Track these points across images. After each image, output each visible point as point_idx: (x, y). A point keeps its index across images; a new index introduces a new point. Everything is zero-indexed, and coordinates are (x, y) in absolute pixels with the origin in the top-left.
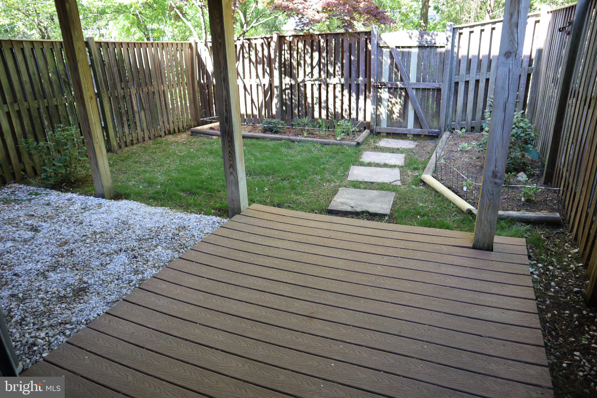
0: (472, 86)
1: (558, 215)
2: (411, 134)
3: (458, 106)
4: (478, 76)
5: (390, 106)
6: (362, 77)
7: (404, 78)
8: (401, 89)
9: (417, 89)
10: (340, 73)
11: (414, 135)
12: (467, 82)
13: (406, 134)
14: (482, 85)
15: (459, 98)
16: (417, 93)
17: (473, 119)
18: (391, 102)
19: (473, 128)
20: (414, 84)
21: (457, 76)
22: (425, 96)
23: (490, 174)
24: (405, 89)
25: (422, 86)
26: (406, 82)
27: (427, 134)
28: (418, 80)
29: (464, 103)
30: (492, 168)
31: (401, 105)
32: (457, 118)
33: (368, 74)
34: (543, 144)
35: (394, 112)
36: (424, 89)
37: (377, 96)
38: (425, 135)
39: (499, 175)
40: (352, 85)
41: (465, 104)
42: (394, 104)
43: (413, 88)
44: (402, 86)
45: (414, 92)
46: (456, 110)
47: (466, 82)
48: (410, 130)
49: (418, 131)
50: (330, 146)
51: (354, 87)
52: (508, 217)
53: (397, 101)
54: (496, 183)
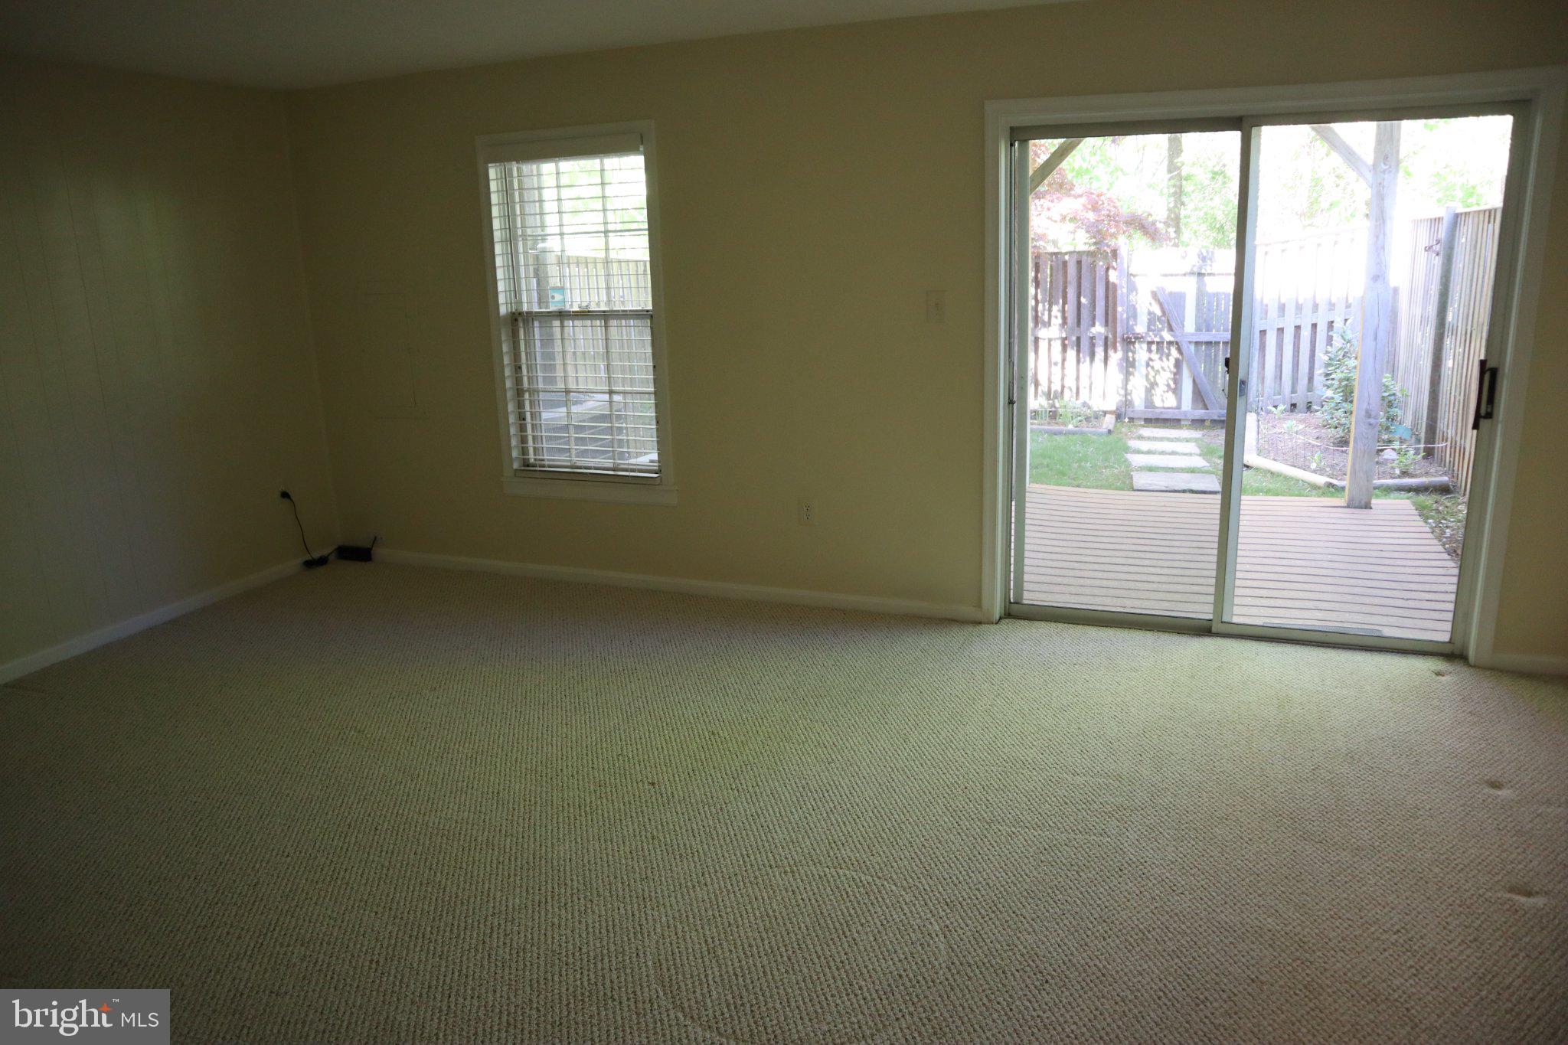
0: (1289, 337)
1: (1446, 478)
2: (1188, 420)
3: (1266, 369)
4: (1298, 320)
5: (1152, 373)
6: (1101, 325)
7: (1174, 325)
8: (1170, 343)
9: (1197, 343)
10: (1060, 321)
11: (1193, 420)
12: (1281, 330)
13: (1179, 421)
14: (1306, 334)
15: (1268, 357)
16: (1197, 351)
17: (1293, 391)
18: (1153, 368)
19: (1294, 406)
20: (1192, 335)
21: (1263, 321)
22: (1210, 355)
23: (1363, 413)
24: (1177, 343)
25: (1205, 337)
26: (1178, 333)
27: (1216, 418)
28: (1198, 329)
29: (1276, 366)
30: (1365, 406)
31: (1171, 372)
32: (1267, 390)
33: (1110, 319)
34: (1415, 418)
35: (1157, 384)
36: (1209, 343)
37: (1128, 357)
38: (1213, 421)
39: (1373, 414)
40: (1082, 339)
41: (1279, 367)
42: (1158, 371)
43: (1190, 342)
44: (1172, 339)
45: (1192, 347)
46: (1263, 378)
47: (1279, 329)
48: (1185, 413)
49: (1200, 413)
50: (1063, 437)
51: (1085, 344)
52: (1382, 485)
53: (1163, 365)
54: (1370, 424)
